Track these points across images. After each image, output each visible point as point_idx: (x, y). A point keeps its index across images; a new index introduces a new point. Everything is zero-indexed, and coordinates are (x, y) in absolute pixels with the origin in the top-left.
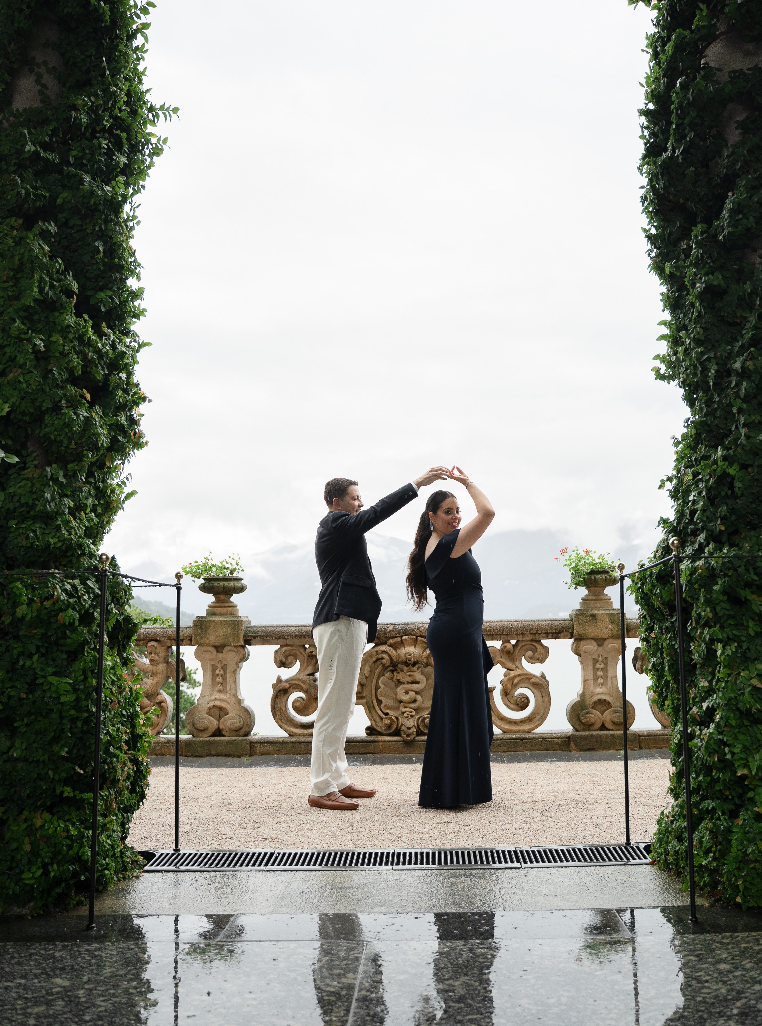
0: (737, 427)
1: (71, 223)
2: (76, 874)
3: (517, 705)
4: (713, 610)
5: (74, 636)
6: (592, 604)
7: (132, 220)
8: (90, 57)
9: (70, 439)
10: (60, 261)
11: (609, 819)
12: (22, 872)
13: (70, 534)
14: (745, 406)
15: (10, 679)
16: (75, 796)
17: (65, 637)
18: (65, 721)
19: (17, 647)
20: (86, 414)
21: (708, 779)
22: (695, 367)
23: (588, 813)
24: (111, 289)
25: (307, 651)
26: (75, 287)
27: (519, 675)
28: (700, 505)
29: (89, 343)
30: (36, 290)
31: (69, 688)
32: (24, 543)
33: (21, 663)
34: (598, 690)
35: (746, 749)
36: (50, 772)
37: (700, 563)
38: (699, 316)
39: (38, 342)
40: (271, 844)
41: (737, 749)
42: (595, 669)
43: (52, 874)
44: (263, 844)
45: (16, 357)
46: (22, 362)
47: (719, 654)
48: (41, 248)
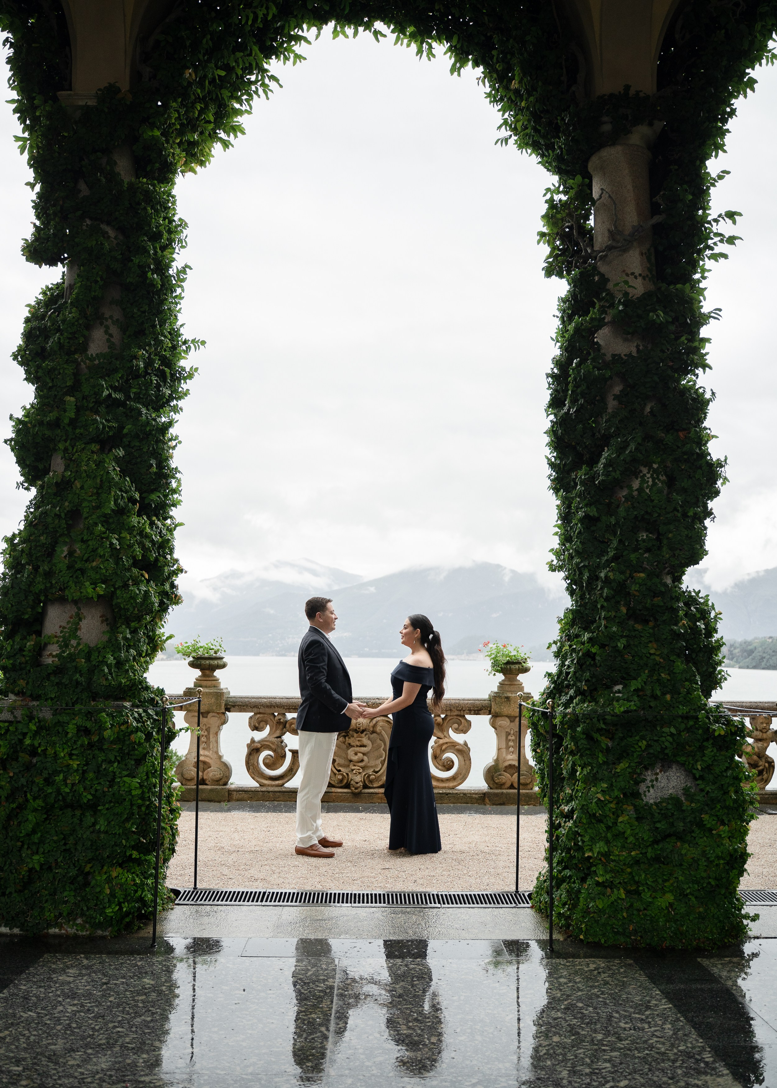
0: (600, 618)
1: (132, 444)
2: (139, 909)
3: (444, 766)
4: (576, 744)
5: (140, 749)
6: (507, 688)
7: (175, 440)
8: (144, 312)
9: (134, 608)
10: (128, 479)
11: (507, 870)
12: (105, 908)
13: (135, 675)
14: (605, 604)
15: (97, 778)
16: (140, 858)
17: (134, 749)
18: (134, 808)
19: (101, 757)
20: (145, 589)
21: (568, 855)
22: (575, 570)
23: (493, 863)
24: (159, 492)
25: (276, 718)
26: (137, 496)
27: (447, 743)
28: (572, 670)
29: (147, 536)
30: (112, 503)
31: (138, 785)
32: (104, 683)
33: (104, 767)
34: (509, 757)
35: (592, 839)
36: (124, 841)
37: (569, 710)
38: (580, 533)
39: (115, 541)
40: (261, 884)
41: (586, 839)
42: (507, 741)
43: (124, 909)
44: (255, 884)
45: (97, 549)
46: (102, 553)
47: (578, 773)
48: (114, 469)
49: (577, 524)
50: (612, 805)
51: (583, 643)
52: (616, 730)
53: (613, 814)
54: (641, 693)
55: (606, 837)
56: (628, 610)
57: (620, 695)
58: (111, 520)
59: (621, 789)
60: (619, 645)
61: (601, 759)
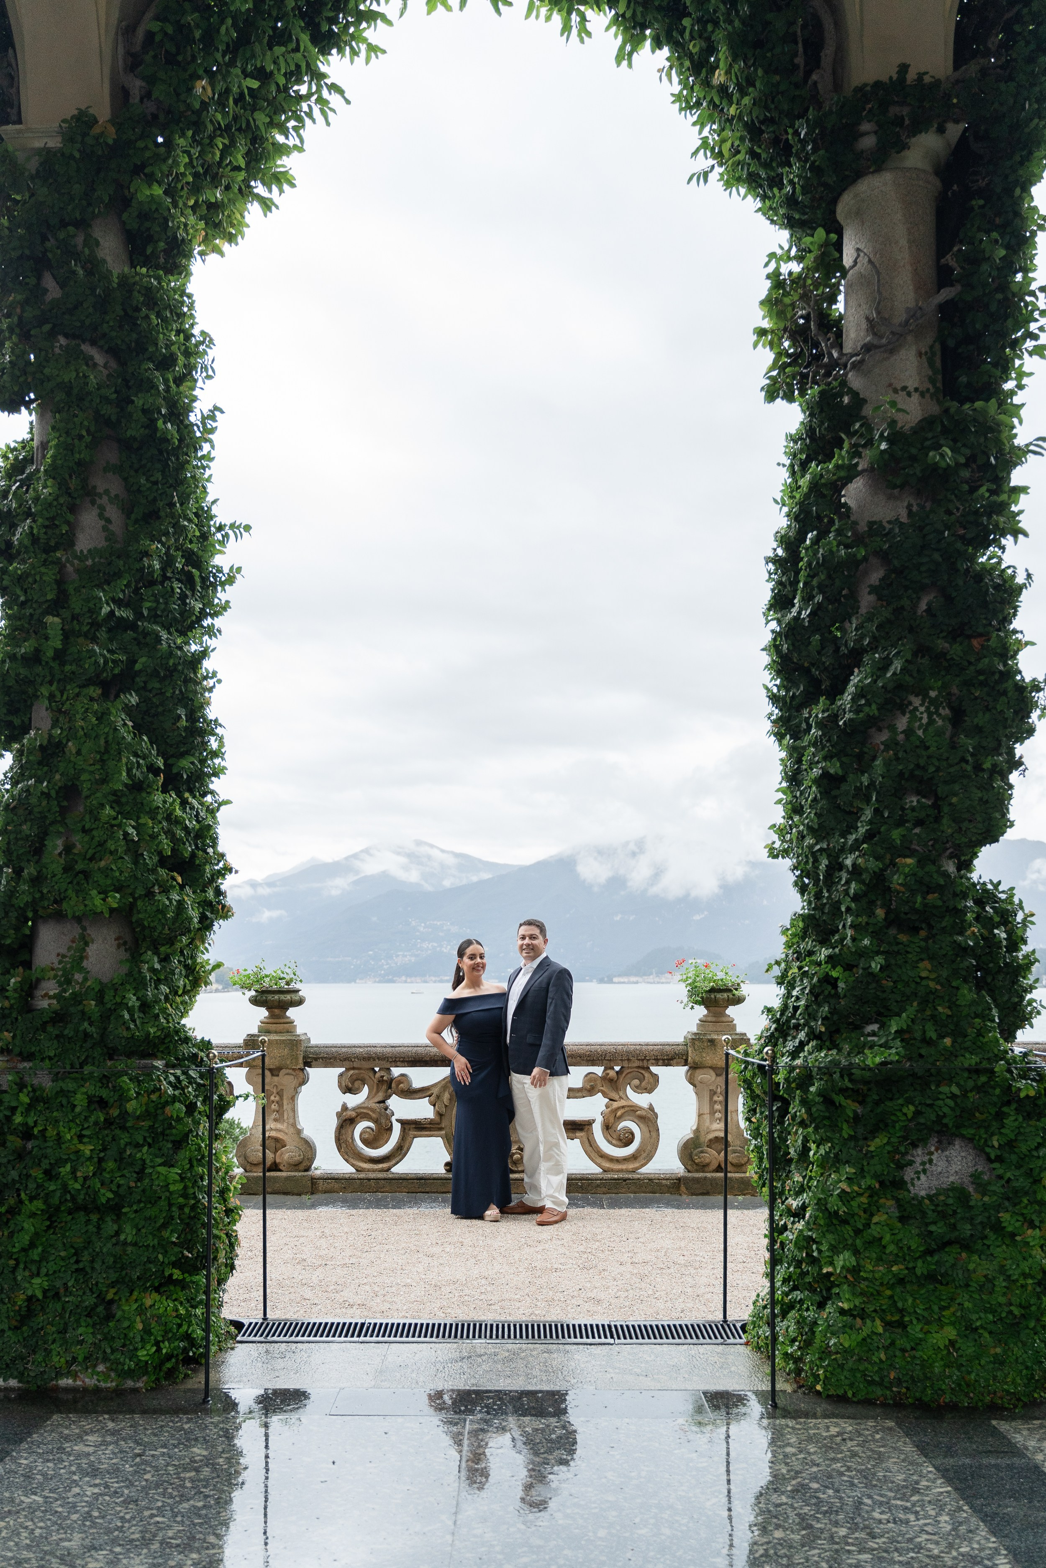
0: (845, 926)
1: (149, 686)
2: (185, 1350)
3: (621, 1140)
4: (809, 1111)
5: (180, 1127)
6: (711, 1027)
10: (145, 738)
13: (168, 1022)
14: (854, 905)
15: (119, 1168)
16: (185, 1278)
17: (171, 1127)
19: (124, 1138)
20: (177, 898)
21: (798, 1270)
22: (807, 857)
24: (193, 755)
26: (160, 763)
27: (623, 1107)
28: (803, 1003)
29: (177, 821)
30: (124, 774)
31: (178, 1178)
32: (125, 1034)
33: (128, 1153)
34: (716, 1126)
35: (833, 1248)
36: (160, 1256)
37: (798, 1062)
38: (815, 800)
39: (131, 830)
41: (824, 1248)
43: (164, 1351)
44: (350, 1311)
45: (105, 841)
46: (113, 848)
47: (811, 1153)
48: (125, 724)
49: (810, 787)
50: (864, 1199)
51: (819, 964)
52: (869, 1090)
53: (865, 1211)
54: (906, 1036)
55: (854, 1245)
56: (887, 914)
57: (875, 1039)
58: (124, 800)
59: (876, 1176)
60: (873, 965)
61: (846, 1131)
